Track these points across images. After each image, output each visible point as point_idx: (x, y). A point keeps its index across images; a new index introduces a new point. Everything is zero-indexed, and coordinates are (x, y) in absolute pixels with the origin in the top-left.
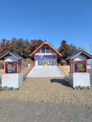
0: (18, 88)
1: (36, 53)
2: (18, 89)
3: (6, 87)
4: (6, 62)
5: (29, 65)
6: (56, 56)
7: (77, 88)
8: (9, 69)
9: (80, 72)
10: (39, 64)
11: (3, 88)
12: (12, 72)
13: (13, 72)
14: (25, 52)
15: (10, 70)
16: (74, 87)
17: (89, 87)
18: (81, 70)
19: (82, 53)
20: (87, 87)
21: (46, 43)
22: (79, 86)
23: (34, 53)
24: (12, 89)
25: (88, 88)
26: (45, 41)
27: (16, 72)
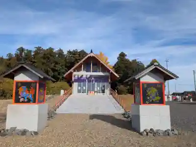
0: (36, 131)
1: (74, 71)
2: (36, 133)
3: (14, 129)
4: (17, 83)
5: (62, 92)
6: (110, 77)
7: (147, 133)
8: (22, 95)
9: (153, 102)
10: (79, 91)
11: (7, 130)
12: (26, 100)
13: (29, 101)
14: (57, 71)
15: (23, 97)
16: (141, 131)
17: (170, 132)
18: (154, 100)
19: (156, 68)
20: (166, 131)
21: (92, 55)
22: (151, 129)
23: (72, 71)
24: (24, 132)
25: (166, 133)
26: (91, 52)
27: (34, 102)
